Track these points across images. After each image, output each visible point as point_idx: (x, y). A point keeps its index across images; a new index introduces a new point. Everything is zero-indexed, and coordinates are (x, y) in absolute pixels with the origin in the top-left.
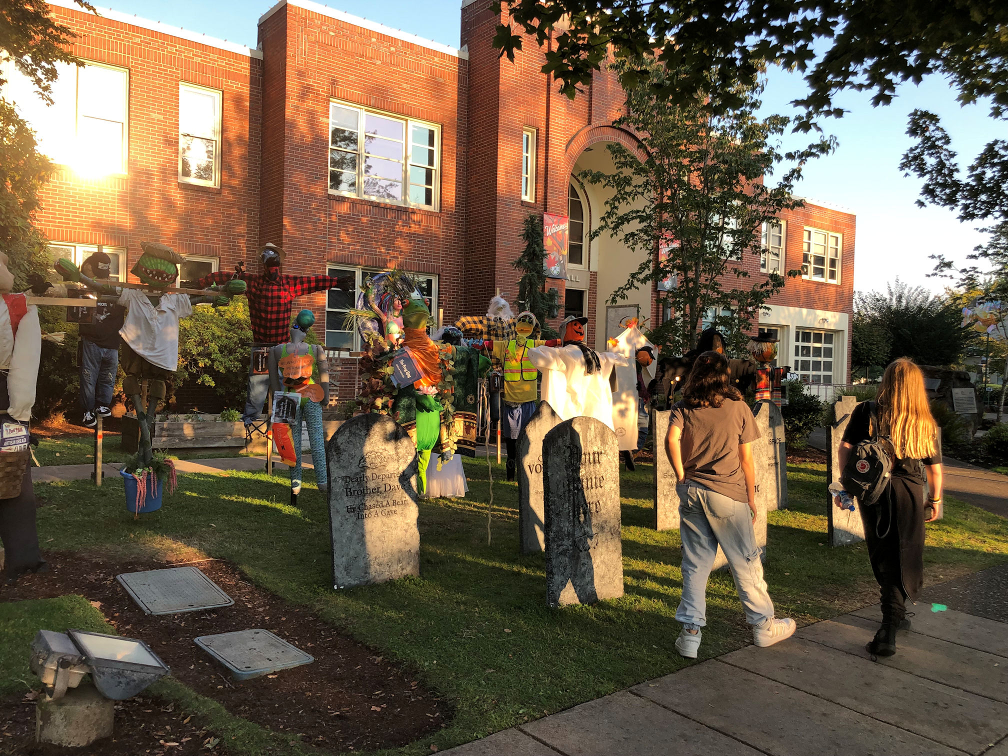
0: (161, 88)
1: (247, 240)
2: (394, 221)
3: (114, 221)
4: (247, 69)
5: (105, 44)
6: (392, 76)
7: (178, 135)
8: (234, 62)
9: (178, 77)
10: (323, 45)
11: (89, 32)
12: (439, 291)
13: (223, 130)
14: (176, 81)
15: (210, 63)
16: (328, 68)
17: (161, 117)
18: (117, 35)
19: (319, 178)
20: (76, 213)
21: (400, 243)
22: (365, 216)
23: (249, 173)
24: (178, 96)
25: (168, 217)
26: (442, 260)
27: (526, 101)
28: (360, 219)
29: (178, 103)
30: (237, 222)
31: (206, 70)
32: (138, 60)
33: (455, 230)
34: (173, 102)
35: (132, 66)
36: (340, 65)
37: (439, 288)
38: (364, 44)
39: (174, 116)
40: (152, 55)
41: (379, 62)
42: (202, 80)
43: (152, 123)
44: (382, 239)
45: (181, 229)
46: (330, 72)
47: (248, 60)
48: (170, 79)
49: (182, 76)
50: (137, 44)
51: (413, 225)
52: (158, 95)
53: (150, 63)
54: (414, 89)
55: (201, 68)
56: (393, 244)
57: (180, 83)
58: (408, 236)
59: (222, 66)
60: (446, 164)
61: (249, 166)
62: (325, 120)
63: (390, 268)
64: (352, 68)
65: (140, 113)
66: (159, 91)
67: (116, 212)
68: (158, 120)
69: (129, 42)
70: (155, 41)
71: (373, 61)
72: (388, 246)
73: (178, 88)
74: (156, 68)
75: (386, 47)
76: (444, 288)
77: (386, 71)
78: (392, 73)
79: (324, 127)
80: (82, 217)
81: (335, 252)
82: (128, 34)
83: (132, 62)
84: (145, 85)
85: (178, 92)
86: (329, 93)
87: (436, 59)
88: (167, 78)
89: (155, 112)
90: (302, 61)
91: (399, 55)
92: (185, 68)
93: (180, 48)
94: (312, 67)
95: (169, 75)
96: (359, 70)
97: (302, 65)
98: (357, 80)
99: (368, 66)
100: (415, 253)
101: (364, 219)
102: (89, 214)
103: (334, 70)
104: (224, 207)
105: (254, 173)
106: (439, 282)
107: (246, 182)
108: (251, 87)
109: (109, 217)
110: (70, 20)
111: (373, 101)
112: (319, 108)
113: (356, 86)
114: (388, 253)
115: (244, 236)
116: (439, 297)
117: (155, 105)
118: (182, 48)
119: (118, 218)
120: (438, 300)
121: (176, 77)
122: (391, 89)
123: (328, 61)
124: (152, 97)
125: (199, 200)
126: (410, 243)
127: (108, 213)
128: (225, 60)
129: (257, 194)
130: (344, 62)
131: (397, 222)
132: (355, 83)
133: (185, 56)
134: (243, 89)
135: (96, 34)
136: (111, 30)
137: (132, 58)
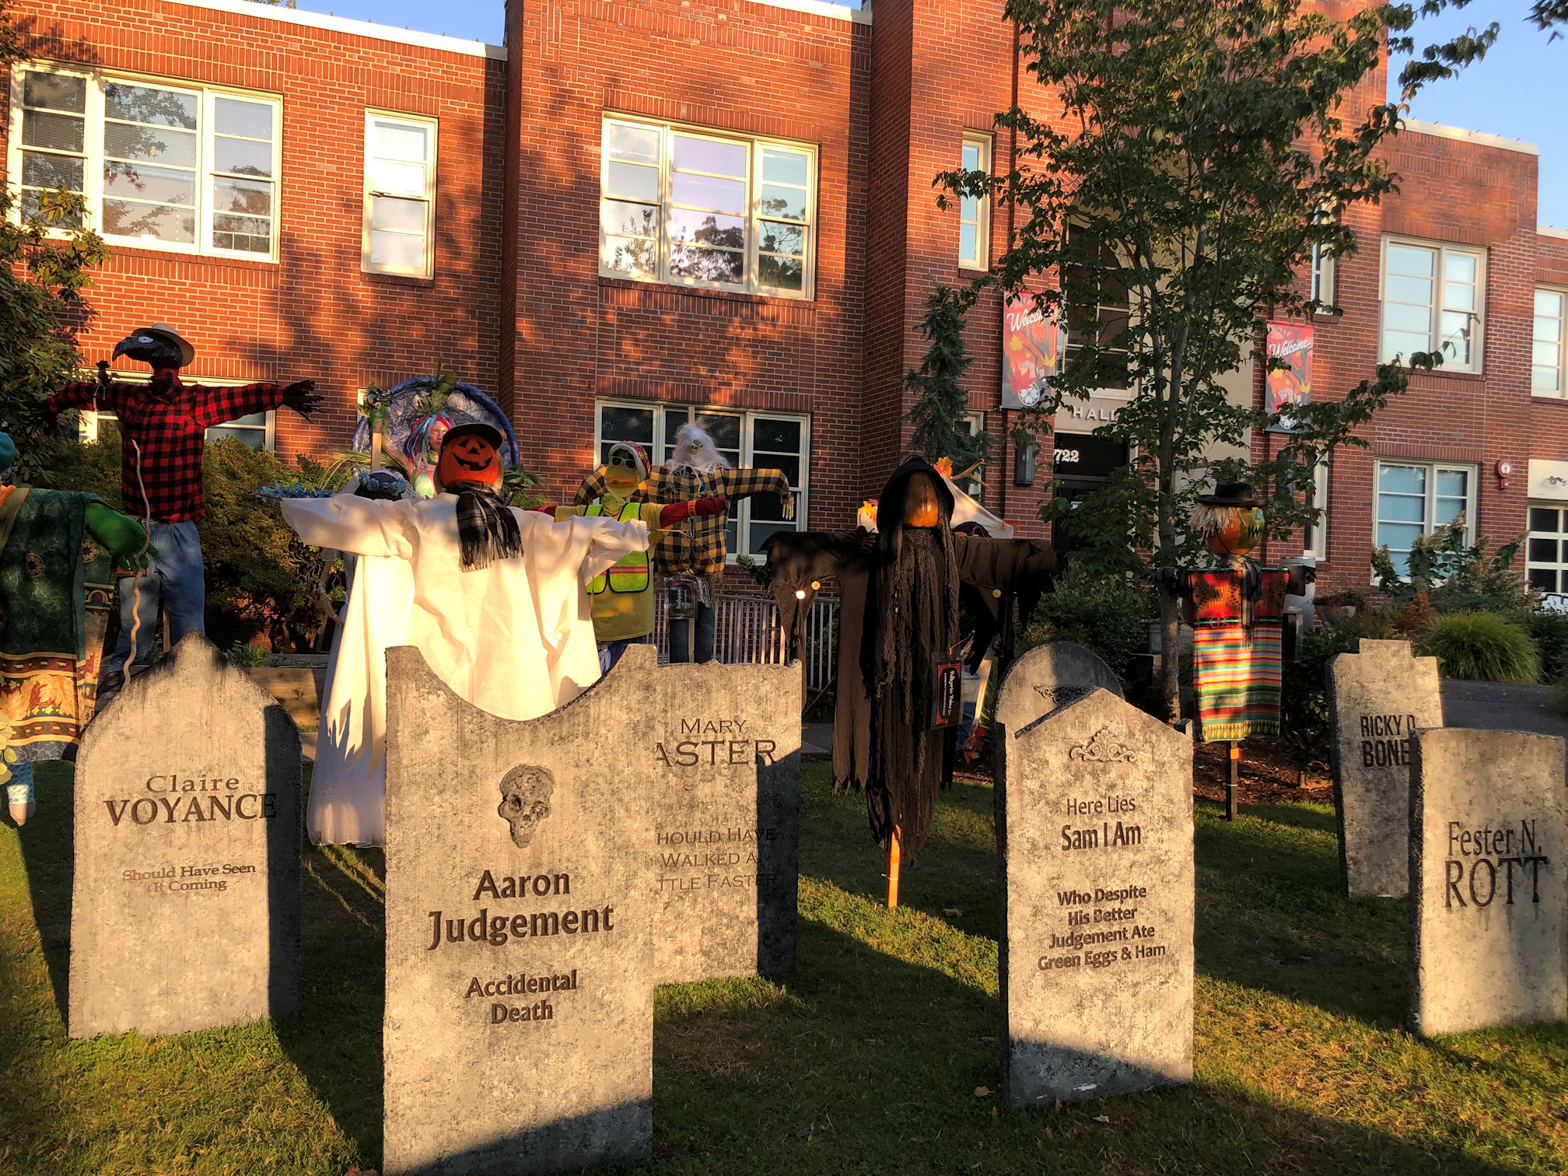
0: (334, 121)
1: (478, 364)
2: (724, 320)
3: (255, 339)
4: (480, 78)
5: (242, 57)
6: (722, 64)
7: (362, 196)
8: (456, 68)
9: (363, 101)
10: (589, 21)
11: (217, 39)
12: (812, 442)
13: (440, 181)
14: (359, 107)
15: (416, 73)
16: (598, 59)
17: (334, 168)
18: (262, 41)
19: (583, 250)
20: (195, 328)
21: (738, 358)
22: (668, 314)
23: (481, 250)
24: (363, 131)
25: (343, 329)
26: (817, 386)
27: (968, 84)
28: (659, 319)
29: (363, 143)
30: (461, 334)
31: (410, 86)
32: (297, 78)
33: (844, 333)
34: (354, 142)
35: (287, 89)
36: (622, 51)
37: (812, 436)
38: (667, 12)
39: (355, 165)
40: (319, 68)
41: (695, 42)
42: (403, 101)
43: (319, 178)
44: (701, 352)
45: (365, 349)
46: (603, 66)
47: (483, 63)
48: (349, 105)
49: (368, 97)
50: (296, 53)
51: (760, 326)
52: (329, 132)
53: (316, 82)
54: (764, 83)
55: (402, 83)
56: (724, 360)
57: (367, 110)
58: (751, 346)
59: (436, 77)
60: (826, 213)
61: (481, 239)
62: (593, 149)
63: (715, 403)
64: (646, 56)
65: (300, 164)
66: (330, 126)
67: (259, 325)
68: (328, 174)
69: (281, 50)
70: (324, 45)
71: (685, 41)
72: (711, 365)
73: (363, 119)
74: (325, 89)
75: (710, 15)
76: (821, 437)
77: (709, 56)
78: (721, 58)
79: (592, 161)
80: (205, 335)
81: (612, 376)
82: (280, 38)
83: (286, 83)
84: (308, 117)
85: (363, 125)
86: (600, 102)
87: (808, 28)
88: (344, 104)
89: (323, 161)
90: (550, 51)
91: (734, 26)
92: (375, 85)
93: (364, 52)
94: (568, 60)
95: (347, 99)
96: (658, 58)
97: (551, 58)
98: (653, 75)
99: (674, 49)
100: (764, 376)
101: (667, 318)
102: (216, 330)
103: (611, 61)
104: (439, 309)
105: (490, 251)
106: (812, 425)
107: (477, 267)
108: (486, 108)
109: (247, 333)
110: (186, 22)
111: (684, 111)
112: (586, 129)
113: (653, 87)
114: (712, 377)
115: (474, 358)
116: (811, 453)
117: (323, 149)
118: (368, 53)
119: (261, 334)
120: (811, 459)
121: (359, 101)
122: (716, 87)
123: (599, 47)
124: (318, 137)
125: (395, 299)
126: (756, 358)
127: (245, 326)
128: (442, 66)
129: (496, 287)
130: (630, 47)
131: (731, 321)
132: (650, 81)
133: (373, 66)
134: (473, 112)
135: (227, 41)
136: (251, 33)
137: (287, 76)
